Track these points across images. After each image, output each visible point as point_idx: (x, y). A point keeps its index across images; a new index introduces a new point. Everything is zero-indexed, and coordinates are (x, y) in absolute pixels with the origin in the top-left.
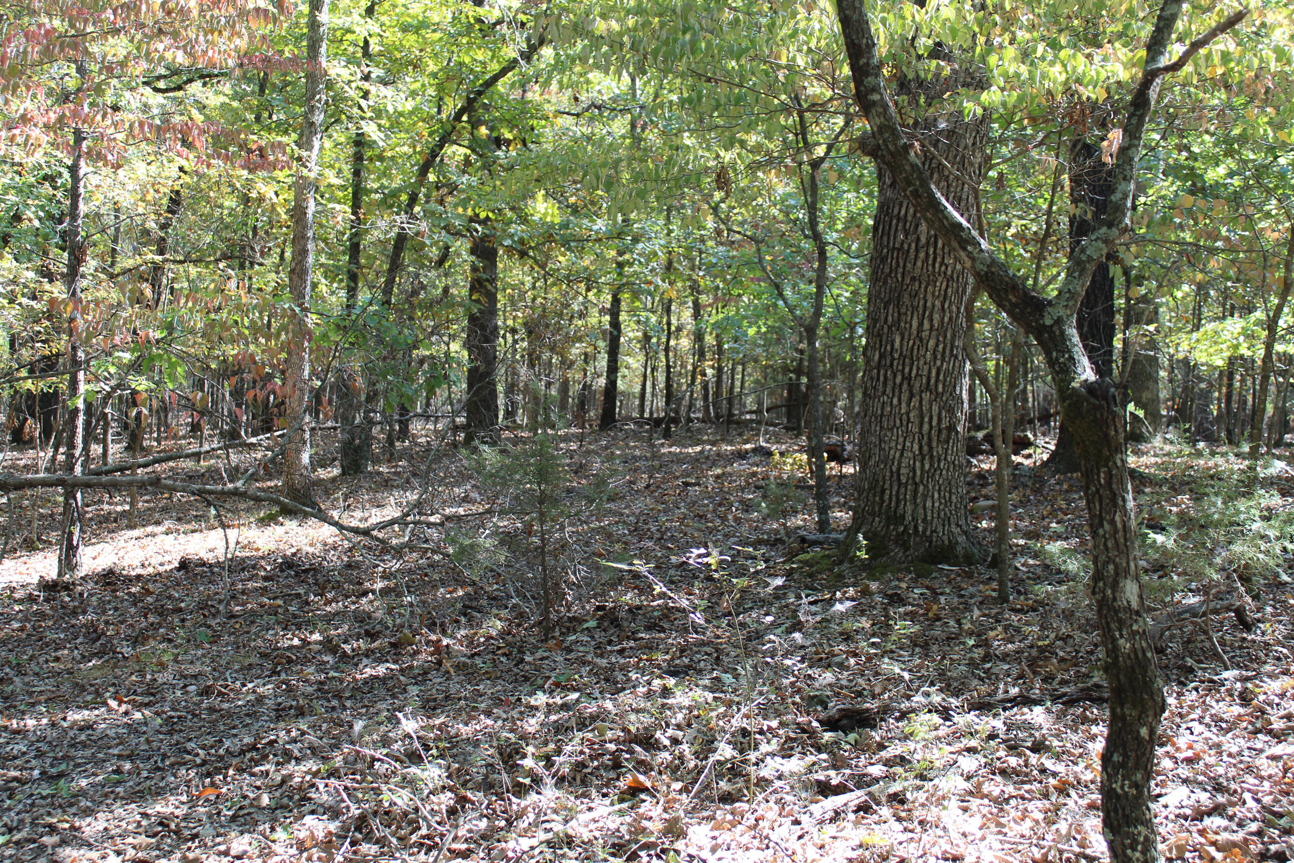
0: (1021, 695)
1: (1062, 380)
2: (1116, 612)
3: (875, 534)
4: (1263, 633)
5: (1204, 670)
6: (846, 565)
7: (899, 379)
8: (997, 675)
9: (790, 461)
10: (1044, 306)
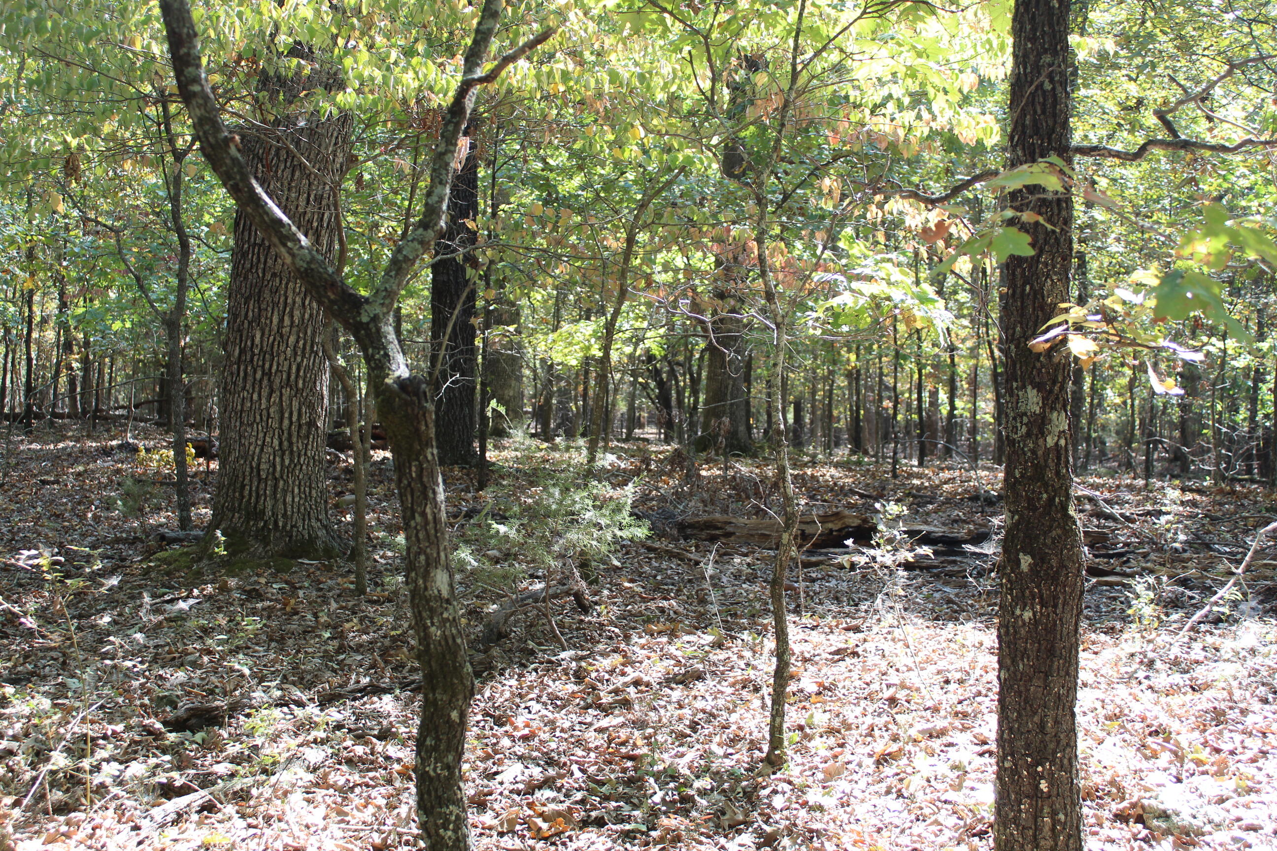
0: (371, 685)
1: (377, 377)
2: (428, 601)
3: (235, 530)
4: (599, 615)
5: (544, 651)
6: (205, 561)
7: (259, 375)
8: (350, 666)
9: (157, 457)
10: (361, 304)
